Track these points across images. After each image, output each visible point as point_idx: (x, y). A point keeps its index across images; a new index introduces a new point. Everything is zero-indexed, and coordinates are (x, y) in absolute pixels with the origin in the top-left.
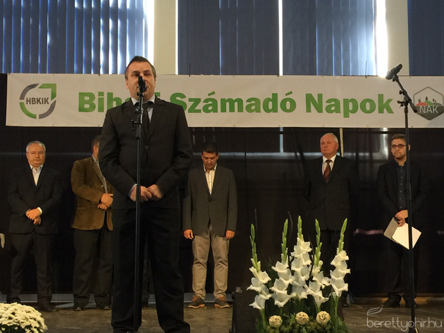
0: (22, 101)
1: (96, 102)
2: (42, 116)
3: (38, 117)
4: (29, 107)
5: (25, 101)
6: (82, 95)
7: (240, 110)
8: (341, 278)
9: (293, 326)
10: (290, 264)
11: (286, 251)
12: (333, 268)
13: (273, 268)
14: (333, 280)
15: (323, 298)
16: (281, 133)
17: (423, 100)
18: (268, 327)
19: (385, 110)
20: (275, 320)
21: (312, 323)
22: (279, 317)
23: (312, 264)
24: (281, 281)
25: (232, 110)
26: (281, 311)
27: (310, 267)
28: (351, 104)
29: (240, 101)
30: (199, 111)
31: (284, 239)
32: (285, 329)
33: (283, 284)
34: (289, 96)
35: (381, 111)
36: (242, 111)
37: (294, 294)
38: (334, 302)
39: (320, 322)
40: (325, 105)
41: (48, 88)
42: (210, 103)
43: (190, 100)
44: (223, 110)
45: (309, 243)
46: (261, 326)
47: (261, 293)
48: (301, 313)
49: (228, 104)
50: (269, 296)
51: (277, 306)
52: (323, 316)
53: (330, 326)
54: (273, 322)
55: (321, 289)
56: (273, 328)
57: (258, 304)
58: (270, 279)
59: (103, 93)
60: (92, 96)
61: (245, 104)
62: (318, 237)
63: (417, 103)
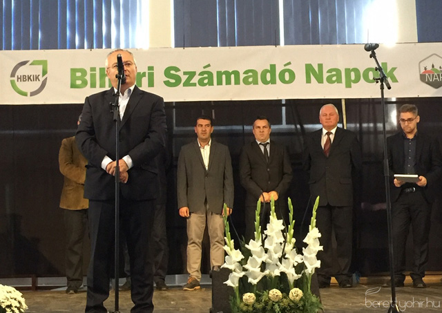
0: (13, 78)
1: (88, 78)
2: (33, 94)
3: (29, 94)
4: (20, 85)
5: (15, 79)
6: (74, 71)
7: (237, 82)
8: (314, 255)
9: (266, 303)
10: (263, 242)
11: (260, 230)
12: (306, 245)
13: (246, 246)
14: (306, 258)
15: (296, 275)
16: (284, 105)
17: (429, 68)
18: (242, 305)
19: (389, 79)
20: (249, 297)
21: (285, 300)
22: (252, 295)
23: (285, 242)
24: (254, 258)
25: (228, 82)
26: (255, 288)
27: (283, 245)
28: (352, 74)
29: (236, 73)
30: (194, 85)
31: (258, 218)
32: (259, 306)
33: (257, 262)
34: (287, 67)
36: (239, 84)
37: (267, 272)
38: (307, 279)
39: (292, 299)
40: (325, 75)
41: (39, 64)
42: (206, 76)
43: (185, 73)
44: (220, 83)
45: (282, 221)
46: (235, 303)
47: (235, 271)
48: (275, 290)
49: (224, 76)
50: (243, 273)
51: (250, 283)
52: (296, 293)
53: (302, 303)
54: (247, 300)
55: (294, 266)
56: (247, 305)
57: (232, 282)
58: (244, 257)
59: (95, 68)
60: (84, 72)
61: (242, 76)
62: (291, 215)
63: (423, 71)
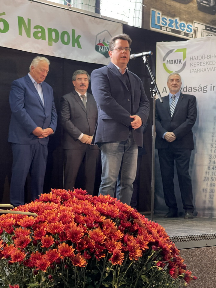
17: (102, 41)
19: (76, 44)
28: (53, 33)
34: (2, 17)
35: (73, 45)
40: (33, 30)
63: (98, 43)
